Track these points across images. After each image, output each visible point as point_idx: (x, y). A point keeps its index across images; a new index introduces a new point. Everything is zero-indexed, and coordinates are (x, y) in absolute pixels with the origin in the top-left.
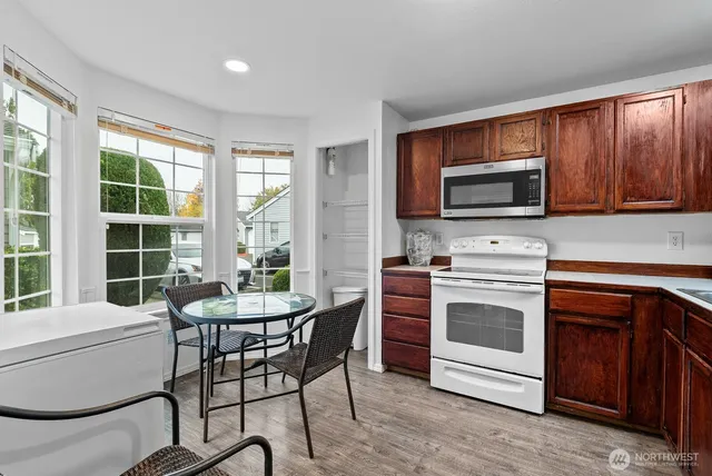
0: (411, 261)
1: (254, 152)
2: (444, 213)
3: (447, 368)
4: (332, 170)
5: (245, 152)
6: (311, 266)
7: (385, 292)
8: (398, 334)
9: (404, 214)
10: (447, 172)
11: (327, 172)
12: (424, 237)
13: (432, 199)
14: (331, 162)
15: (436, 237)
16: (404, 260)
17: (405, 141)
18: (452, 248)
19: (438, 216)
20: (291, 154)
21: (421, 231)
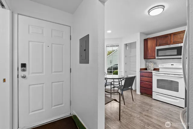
0: (148, 69)
1: (111, 46)
2: (156, 58)
3: (157, 94)
4: (127, 49)
5: (109, 46)
6: (123, 70)
7: (141, 76)
8: (144, 86)
9: (146, 58)
10: (157, 48)
11: (126, 49)
12: (151, 63)
13: (153, 54)
14: (127, 47)
15: (155, 63)
16: (146, 69)
17: (146, 41)
18: (160, 66)
19: (155, 58)
20: (118, 46)
21: (151, 62)
